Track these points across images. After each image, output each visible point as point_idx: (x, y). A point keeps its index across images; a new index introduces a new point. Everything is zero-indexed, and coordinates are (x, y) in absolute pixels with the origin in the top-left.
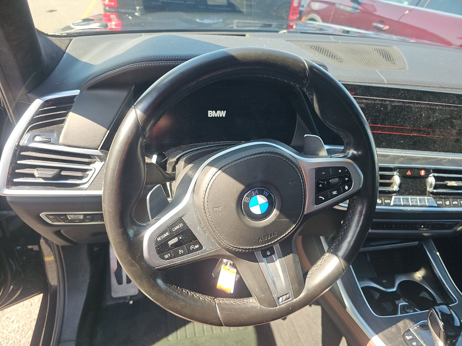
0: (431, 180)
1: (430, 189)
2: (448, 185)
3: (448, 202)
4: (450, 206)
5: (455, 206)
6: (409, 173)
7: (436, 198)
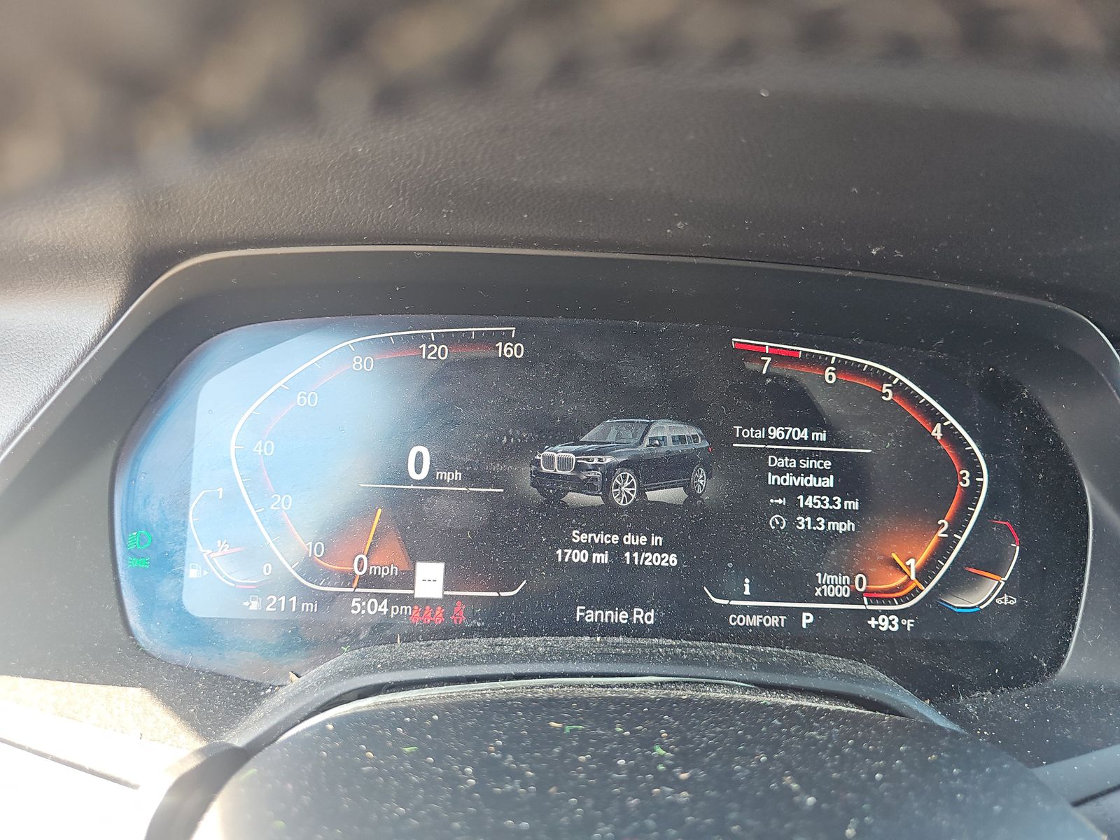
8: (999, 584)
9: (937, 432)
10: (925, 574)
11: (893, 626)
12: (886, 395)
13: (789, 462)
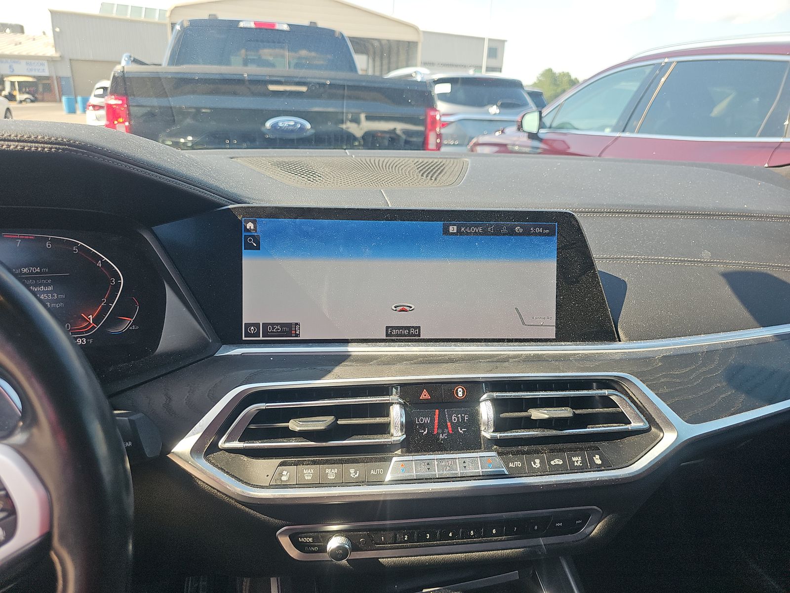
0: (486, 410)
1: (487, 433)
2: (532, 418)
3: (537, 461)
4: (542, 472)
5: (556, 470)
6: (425, 395)
7: (507, 453)
8: (131, 321)
9: (99, 264)
10: (97, 321)
11: (84, 342)
12: (75, 251)
13: (32, 282)
